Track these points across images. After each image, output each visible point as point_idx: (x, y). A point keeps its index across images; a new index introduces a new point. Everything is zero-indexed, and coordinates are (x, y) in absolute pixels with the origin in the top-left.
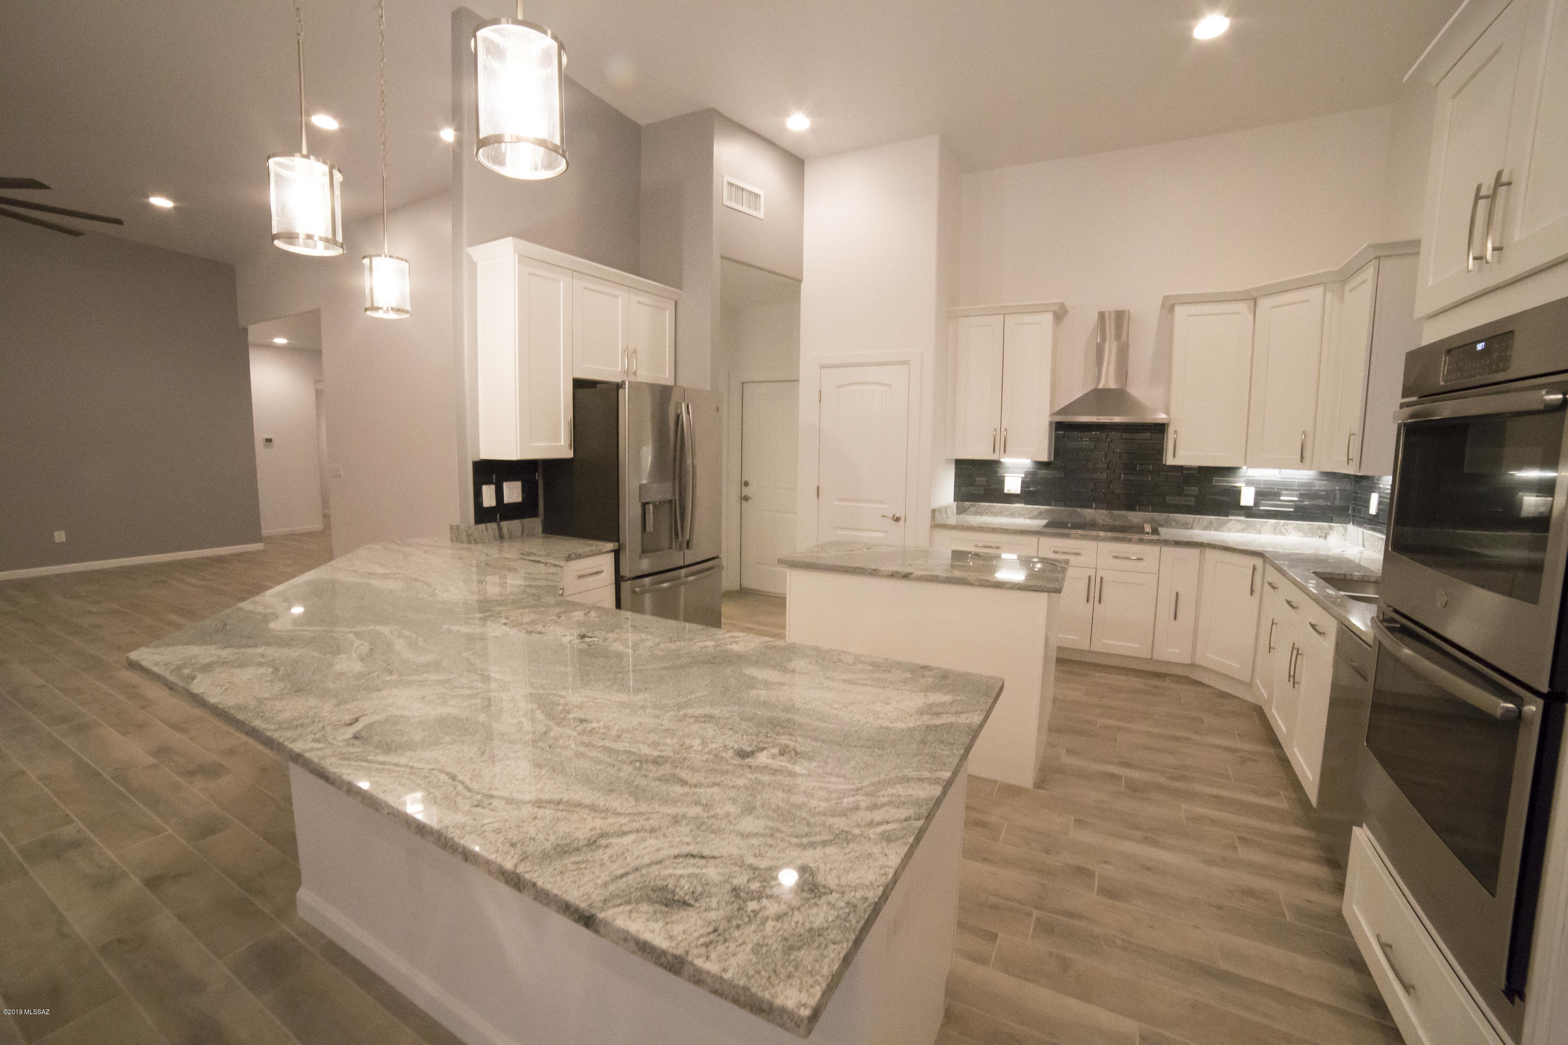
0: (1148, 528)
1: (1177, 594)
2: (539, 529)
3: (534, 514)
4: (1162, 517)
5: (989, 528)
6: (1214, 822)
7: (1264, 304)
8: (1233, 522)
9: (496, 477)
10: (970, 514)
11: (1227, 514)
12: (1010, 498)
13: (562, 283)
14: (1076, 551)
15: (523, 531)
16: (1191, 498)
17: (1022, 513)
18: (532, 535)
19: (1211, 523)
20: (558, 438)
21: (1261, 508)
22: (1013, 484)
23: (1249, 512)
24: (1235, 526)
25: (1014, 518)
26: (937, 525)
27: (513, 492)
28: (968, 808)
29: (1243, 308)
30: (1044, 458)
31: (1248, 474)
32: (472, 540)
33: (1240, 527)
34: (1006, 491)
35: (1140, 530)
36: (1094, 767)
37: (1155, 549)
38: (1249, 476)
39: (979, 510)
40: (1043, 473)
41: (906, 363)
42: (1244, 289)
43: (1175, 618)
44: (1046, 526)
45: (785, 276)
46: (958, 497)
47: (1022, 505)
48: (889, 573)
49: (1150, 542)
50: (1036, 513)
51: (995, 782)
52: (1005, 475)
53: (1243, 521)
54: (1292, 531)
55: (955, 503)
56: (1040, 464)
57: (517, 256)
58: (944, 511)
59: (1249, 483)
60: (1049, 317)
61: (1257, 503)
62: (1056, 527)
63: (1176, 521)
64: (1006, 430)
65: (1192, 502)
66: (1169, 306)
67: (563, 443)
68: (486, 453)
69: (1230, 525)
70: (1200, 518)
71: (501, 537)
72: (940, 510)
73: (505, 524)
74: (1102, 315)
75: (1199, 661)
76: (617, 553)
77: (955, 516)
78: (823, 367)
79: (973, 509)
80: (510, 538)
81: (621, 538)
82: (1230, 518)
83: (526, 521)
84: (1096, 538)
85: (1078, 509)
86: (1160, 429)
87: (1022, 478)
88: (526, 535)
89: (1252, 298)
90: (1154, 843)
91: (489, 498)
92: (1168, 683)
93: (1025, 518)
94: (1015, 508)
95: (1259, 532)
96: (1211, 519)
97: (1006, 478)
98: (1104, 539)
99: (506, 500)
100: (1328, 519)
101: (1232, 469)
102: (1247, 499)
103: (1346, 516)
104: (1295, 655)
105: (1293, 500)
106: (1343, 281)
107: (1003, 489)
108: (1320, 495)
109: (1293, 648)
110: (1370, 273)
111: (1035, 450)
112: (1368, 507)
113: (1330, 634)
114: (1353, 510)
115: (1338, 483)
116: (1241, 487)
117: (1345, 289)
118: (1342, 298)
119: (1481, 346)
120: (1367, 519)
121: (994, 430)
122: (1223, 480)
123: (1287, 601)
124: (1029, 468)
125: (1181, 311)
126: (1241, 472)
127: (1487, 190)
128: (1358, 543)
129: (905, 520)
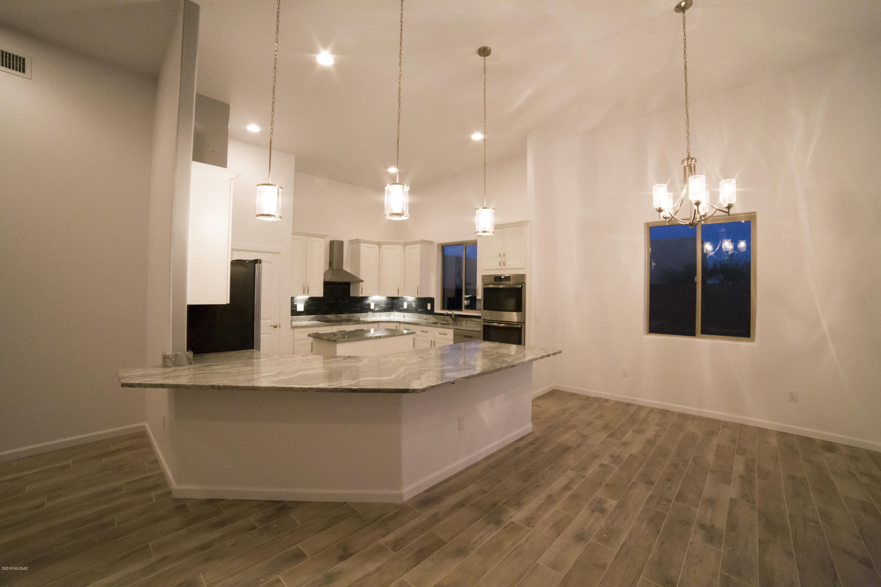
7: (383, 246)
8: (370, 315)
12: (300, 314)
17: (305, 319)
19: (364, 316)
23: (373, 311)
25: (302, 321)
29: (376, 246)
30: (322, 295)
34: (299, 310)
38: (372, 299)
41: (280, 253)
42: (378, 242)
47: (305, 316)
48: (375, 337)
50: (310, 319)
52: (297, 303)
53: (372, 314)
54: (384, 315)
59: (373, 301)
60: (323, 240)
61: (375, 308)
64: (308, 284)
65: (359, 309)
82: (369, 313)
85: (325, 315)
86: (348, 284)
87: (304, 304)
89: (379, 244)
93: (307, 321)
94: (302, 317)
95: (376, 317)
96: (364, 314)
97: (298, 306)
100: (390, 311)
101: (367, 297)
102: (372, 307)
103: (393, 310)
104: (433, 342)
105: (382, 306)
106: (405, 244)
107: (296, 310)
108: (387, 304)
109: (431, 341)
110: (419, 246)
111: (318, 292)
112: (403, 307)
113: (450, 333)
114: (395, 308)
115: (390, 300)
116: (370, 303)
117: (406, 247)
118: (405, 250)
119: (503, 277)
120: (403, 310)
121: (304, 284)
122: (366, 301)
123: (421, 331)
124: (306, 300)
125: (362, 245)
126: (370, 298)
127: (502, 255)
128: (401, 317)
129: (280, 326)
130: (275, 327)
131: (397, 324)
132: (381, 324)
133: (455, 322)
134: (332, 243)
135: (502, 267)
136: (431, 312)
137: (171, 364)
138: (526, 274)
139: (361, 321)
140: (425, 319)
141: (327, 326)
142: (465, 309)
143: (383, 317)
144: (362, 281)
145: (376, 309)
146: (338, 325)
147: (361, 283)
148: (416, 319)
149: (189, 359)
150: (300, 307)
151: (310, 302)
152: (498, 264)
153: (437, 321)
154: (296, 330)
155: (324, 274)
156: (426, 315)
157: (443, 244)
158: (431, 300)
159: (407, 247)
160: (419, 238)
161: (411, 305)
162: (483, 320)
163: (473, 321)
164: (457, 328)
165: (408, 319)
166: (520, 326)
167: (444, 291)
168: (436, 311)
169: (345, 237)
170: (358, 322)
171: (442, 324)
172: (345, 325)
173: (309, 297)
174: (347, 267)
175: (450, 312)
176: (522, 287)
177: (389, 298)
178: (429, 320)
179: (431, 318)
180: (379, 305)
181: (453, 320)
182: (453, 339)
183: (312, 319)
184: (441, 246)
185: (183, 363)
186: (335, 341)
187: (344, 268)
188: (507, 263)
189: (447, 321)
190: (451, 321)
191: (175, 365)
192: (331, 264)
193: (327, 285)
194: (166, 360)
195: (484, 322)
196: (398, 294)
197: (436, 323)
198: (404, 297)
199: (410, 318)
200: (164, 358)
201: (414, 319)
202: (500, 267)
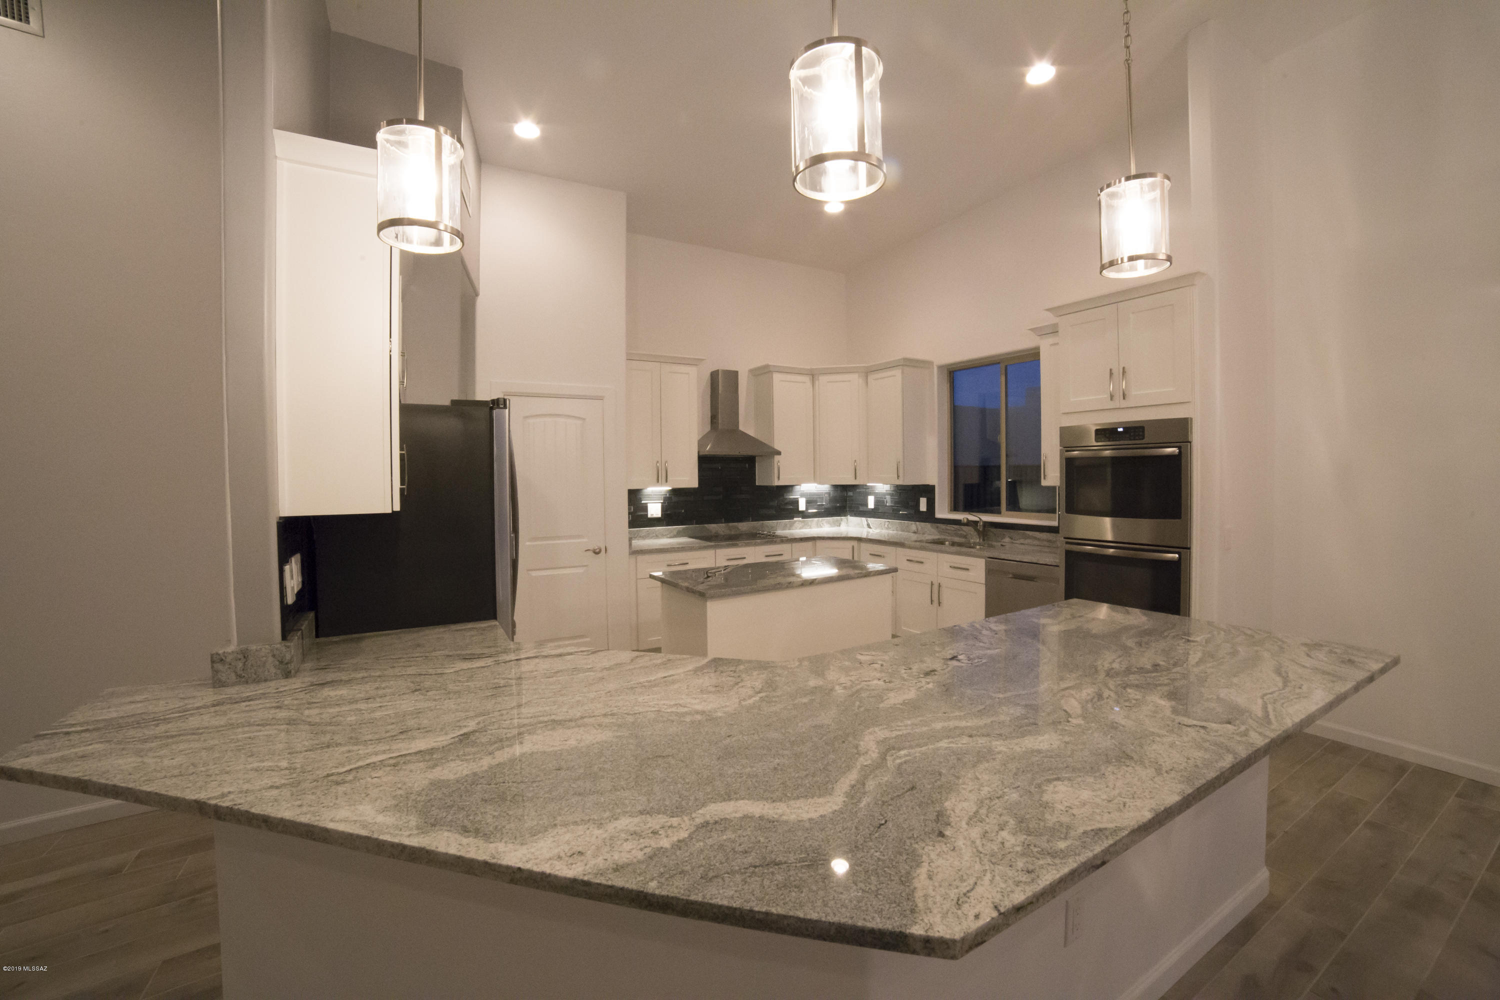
2: (314, 631)
3: (311, 608)
7: (820, 378)
8: (797, 522)
11: (793, 518)
12: (655, 522)
16: (773, 509)
17: (663, 534)
19: (786, 525)
23: (804, 515)
24: (799, 525)
25: (658, 538)
29: (807, 379)
30: (696, 485)
31: (801, 489)
33: (801, 525)
34: (649, 516)
38: (801, 491)
40: (676, 498)
41: (600, 398)
42: (807, 367)
46: (629, 525)
47: (664, 527)
50: (674, 533)
52: (647, 502)
53: (802, 520)
54: (825, 524)
59: (802, 495)
60: (695, 370)
61: (807, 508)
63: (767, 526)
64: (666, 462)
65: (774, 511)
69: (796, 524)
70: (780, 522)
82: (795, 519)
84: (755, 544)
85: (706, 525)
87: (661, 504)
89: (813, 375)
93: (668, 537)
94: (658, 530)
95: (811, 528)
96: (785, 522)
97: (648, 504)
100: (839, 515)
101: (792, 486)
102: (802, 506)
103: (847, 511)
104: (936, 587)
105: (823, 505)
106: (867, 372)
107: (647, 515)
108: (833, 500)
109: (932, 584)
110: (897, 373)
111: (689, 478)
112: (866, 505)
113: (977, 567)
114: (850, 507)
115: (839, 491)
116: (798, 498)
117: (869, 378)
118: (867, 383)
119: (1121, 430)
120: (867, 512)
121: (658, 462)
122: (788, 494)
123: (908, 560)
124: (666, 495)
125: (777, 377)
126: (797, 488)
127: (1117, 372)
128: (863, 527)
129: (606, 550)
130: (597, 552)
131: (855, 543)
132: (819, 543)
133: (985, 538)
134: (714, 376)
135: (1119, 402)
136: (929, 517)
137: (233, 677)
138: (1191, 419)
139: (777, 537)
140: (915, 533)
141: (705, 548)
142: (1007, 510)
143: (824, 527)
144: (779, 453)
145: (810, 511)
146: (728, 546)
147: (777, 458)
148: (895, 532)
149: (281, 662)
150: (655, 510)
151: (674, 499)
152: (1107, 396)
153: (943, 537)
154: (640, 558)
155: (699, 441)
156: (918, 523)
157: (952, 364)
158: (928, 491)
159: (871, 377)
160: (898, 355)
161: (883, 502)
162: (1065, 538)
163: (1029, 537)
164: (996, 555)
165: (878, 531)
166: (1177, 556)
167: (956, 471)
168: (938, 515)
169: (743, 364)
170: (772, 539)
171: (953, 544)
172: (742, 546)
173: (671, 488)
174: (747, 426)
175: (972, 517)
176: (1180, 452)
177: (836, 487)
178: (924, 534)
179: (929, 531)
180: (816, 502)
181: (979, 535)
182: (984, 582)
183: (679, 534)
184: (948, 369)
185: (266, 673)
186: (702, 595)
187: (741, 428)
188: (1134, 392)
189: (965, 537)
190: (975, 539)
191: (243, 679)
192: (714, 418)
193: (704, 461)
194: (219, 666)
195: (1067, 543)
196: (856, 479)
197: (941, 542)
198: (868, 484)
199: (882, 529)
200: (213, 662)
201: (891, 532)
202: (1111, 405)
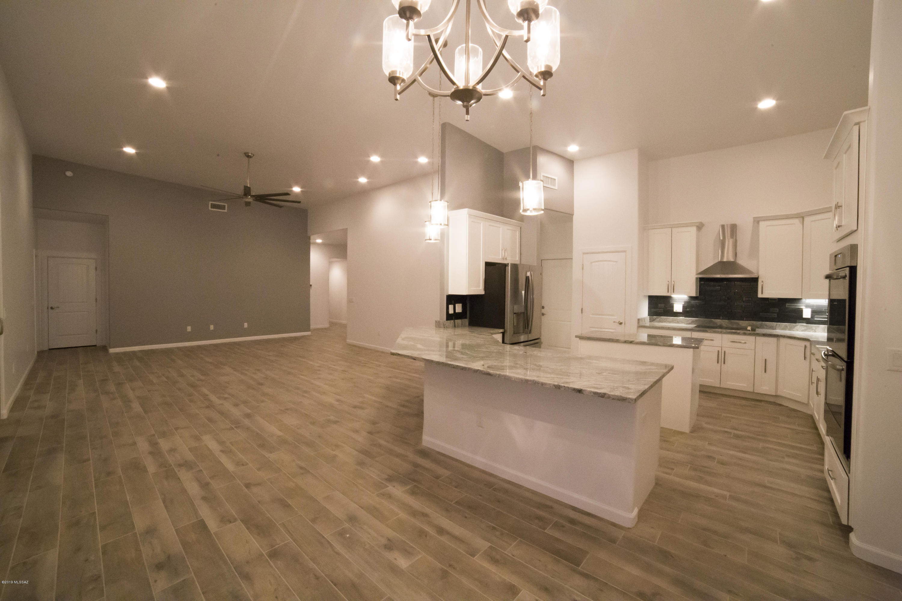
0: (749, 328)
1: (766, 360)
2: (467, 324)
3: (466, 318)
4: (759, 323)
5: (666, 328)
6: (775, 450)
7: (807, 220)
8: (799, 326)
9: (454, 302)
10: (656, 322)
11: (795, 322)
12: (677, 314)
13: (482, 224)
14: (711, 339)
15: (462, 324)
16: (775, 314)
17: (683, 322)
18: (465, 326)
20: (479, 286)
21: (815, 319)
22: (678, 307)
23: (808, 321)
24: (800, 328)
25: (679, 324)
26: (640, 326)
27: (459, 308)
28: (661, 436)
30: (694, 295)
31: (806, 302)
32: (445, 327)
33: (803, 329)
34: (675, 311)
35: (746, 329)
36: (719, 429)
37: (752, 338)
38: (807, 303)
39: (661, 320)
40: (693, 302)
41: (625, 251)
42: (796, 213)
43: (765, 372)
44: (696, 327)
45: (565, 213)
46: (650, 314)
47: (684, 318)
48: (624, 341)
49: (750, 334)
50: (690, 322)
51: (672, 430)
52: (674, 303)
53: (805, 325)
55: (649, 317)
56: (691, 298)
57: (468, 215)
58: (643, 321)
59: (807, 306)
60: (695, 228)
61: (812, 316)
62: (702, 328)
63: (766, 325)
64: (674, 281)
65: (775, 315)
66: (757, 221)
67: (481, 288)
68: (451, 293)
69: (796, 328)
70: (780, 324)
71: (455, 326)
72: (642, 319)
73: (456, 321)
74: (723, 227)
75: (779, 393)
76: (503, 334)
77: (649, 323)
78: (584, 253)
79: (658, 320)
80: (458, 327)
81: (505, 327)
82: (797, 324)
83: (463, 320)
84: (721, 333)
85: (713, 319)
86: (755, 280)
87: (683, 304)
88: (463, 326)
89: (801, 217)
90: (745, 453)
91: (451, 311)
92: (763, 404)
93: (685, 324)
94: (680, 319)
95: (815, 332)
96: (786, 325)
97: (674, 305)
98: (725, 333)
99: (457, 311)
102: (807, 315)
107: (673, 310)
111: (688, 291)
116: (803, 308)
121: (668, 282)
122: (793, 305)
124: (686, 300)
125: (763, 223)
126: (804, 300)
129: (625, 324)
130: (621, 324)
149: (444, 325)
185: (441, 326)
